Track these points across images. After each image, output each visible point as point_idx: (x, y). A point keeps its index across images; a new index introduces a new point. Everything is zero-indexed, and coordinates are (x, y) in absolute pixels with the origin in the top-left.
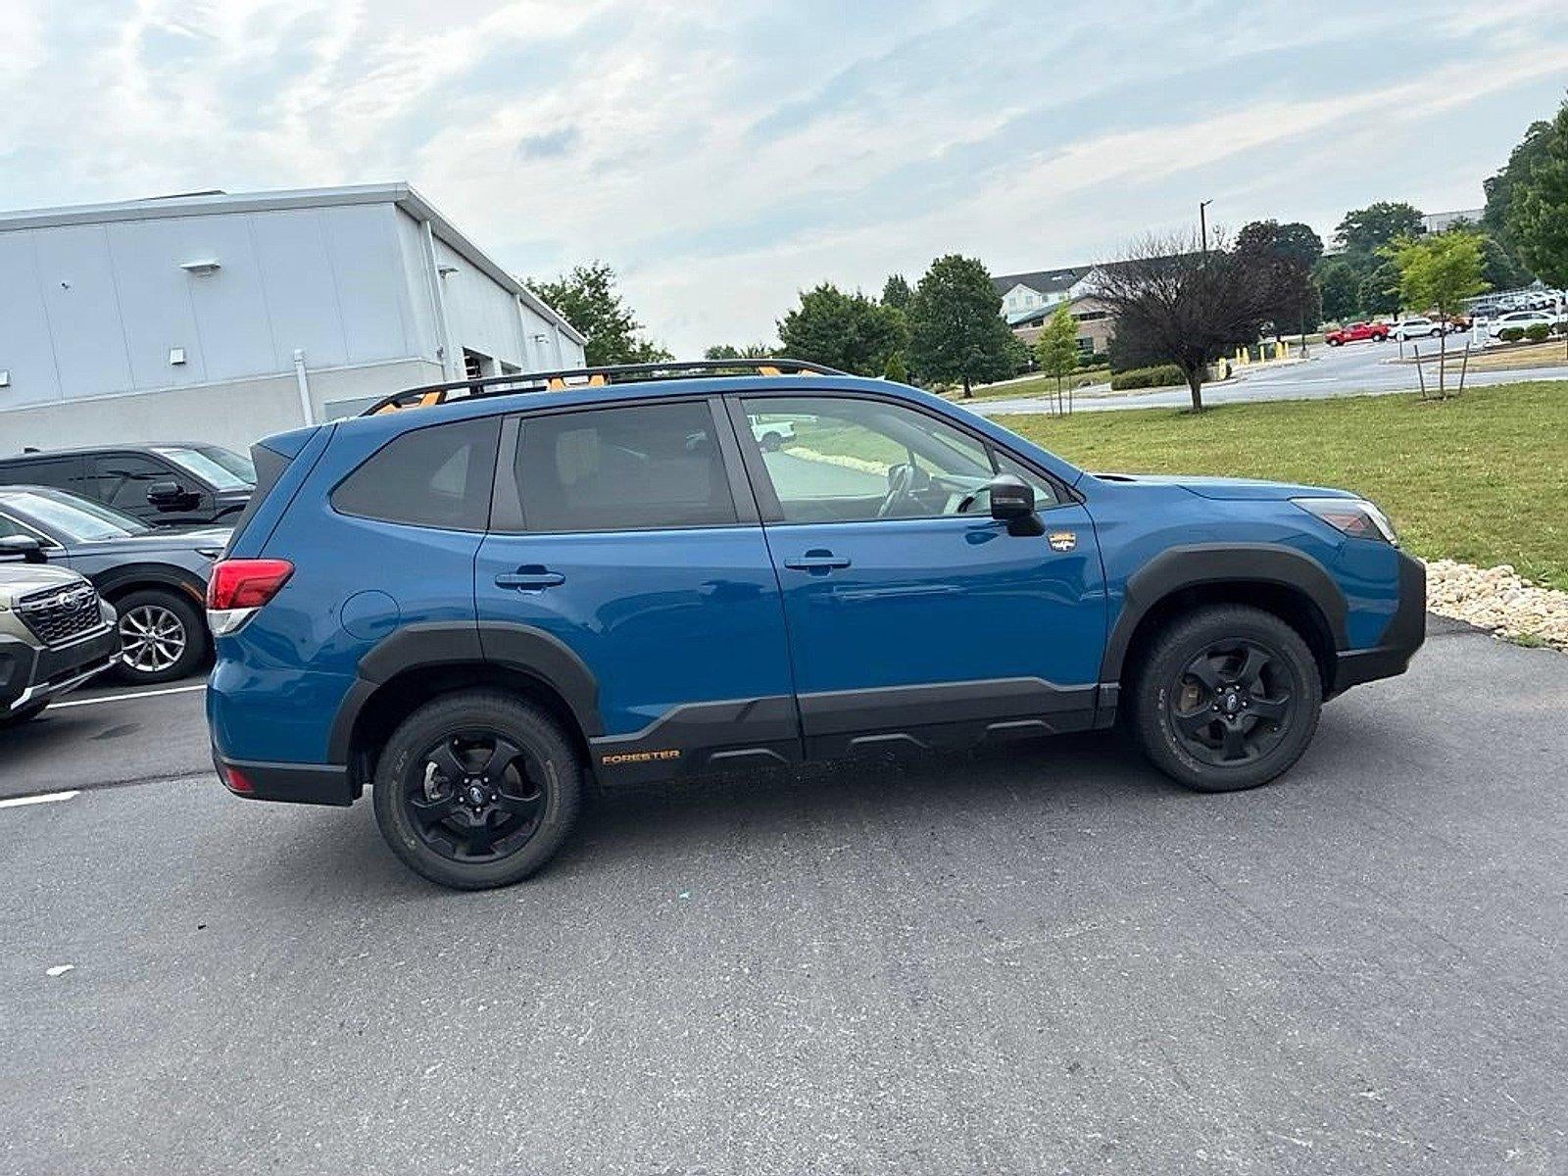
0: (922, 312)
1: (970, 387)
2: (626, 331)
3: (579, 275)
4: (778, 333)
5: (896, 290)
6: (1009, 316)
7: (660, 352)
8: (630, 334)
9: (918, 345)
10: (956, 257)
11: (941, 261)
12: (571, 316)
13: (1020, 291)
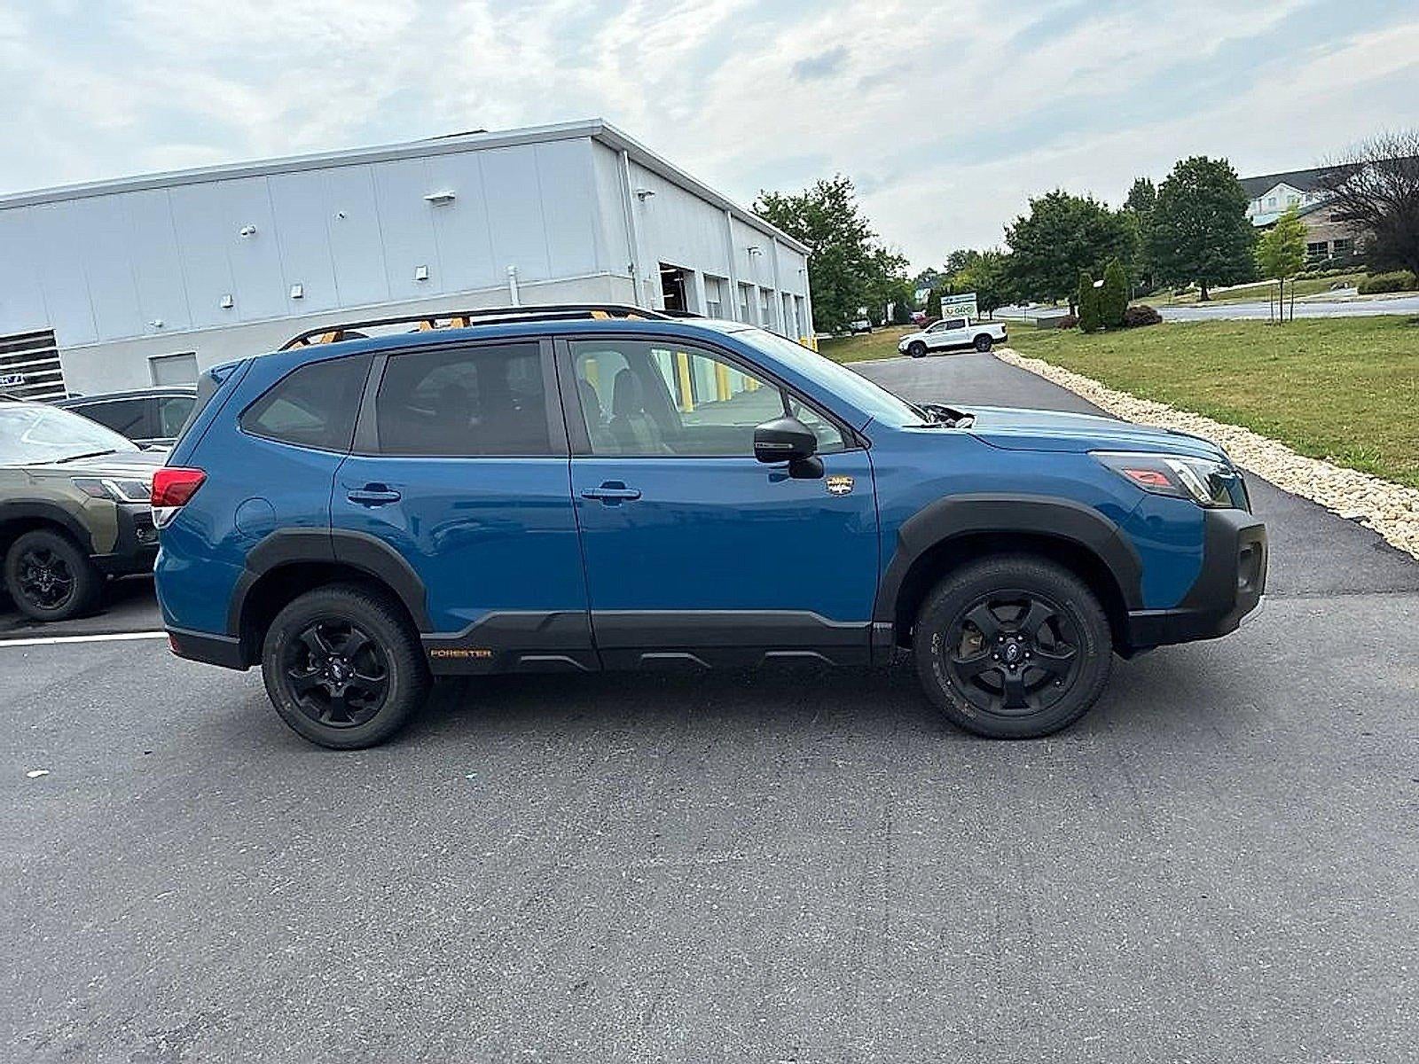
0: (1163, 216)
1: (1207, 290)
2: (861, 239)
3: (821, 188)
4: (1005, 238)
5: (1141, 192)
6: (1255, 217)
7: (896, 258)
8: (865, 242)
9: (1154, 248)
10: (1200, 159)
11: (1184, 163)
12: (811, 225)
13: (1281, 190)
